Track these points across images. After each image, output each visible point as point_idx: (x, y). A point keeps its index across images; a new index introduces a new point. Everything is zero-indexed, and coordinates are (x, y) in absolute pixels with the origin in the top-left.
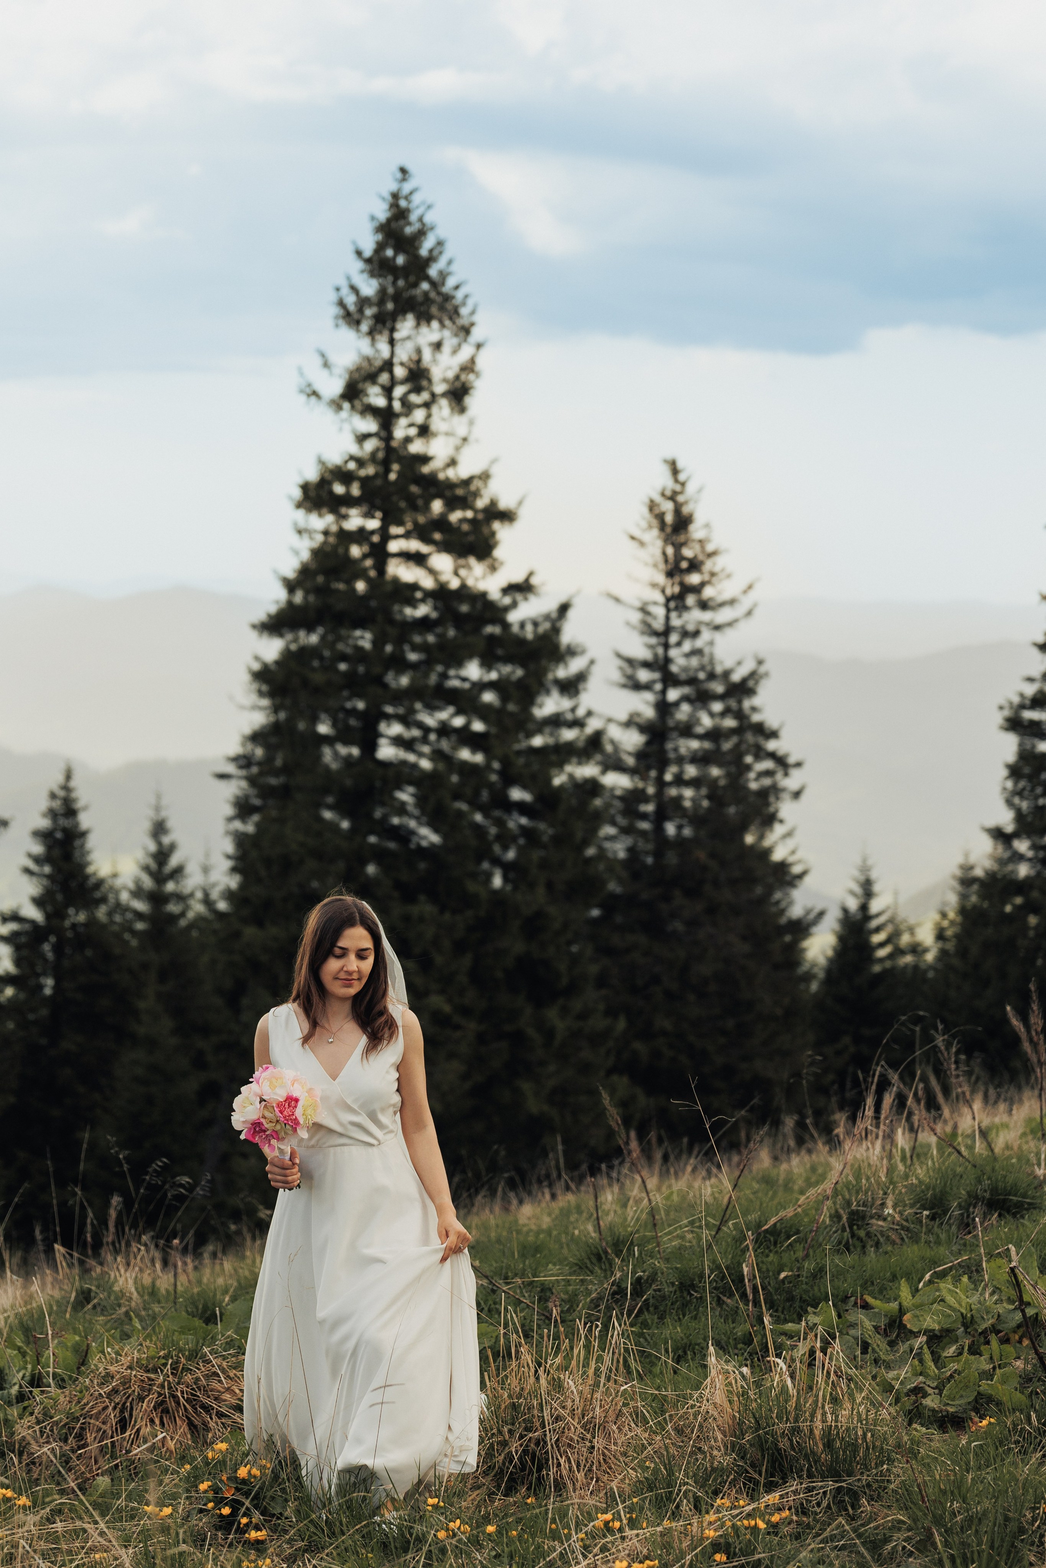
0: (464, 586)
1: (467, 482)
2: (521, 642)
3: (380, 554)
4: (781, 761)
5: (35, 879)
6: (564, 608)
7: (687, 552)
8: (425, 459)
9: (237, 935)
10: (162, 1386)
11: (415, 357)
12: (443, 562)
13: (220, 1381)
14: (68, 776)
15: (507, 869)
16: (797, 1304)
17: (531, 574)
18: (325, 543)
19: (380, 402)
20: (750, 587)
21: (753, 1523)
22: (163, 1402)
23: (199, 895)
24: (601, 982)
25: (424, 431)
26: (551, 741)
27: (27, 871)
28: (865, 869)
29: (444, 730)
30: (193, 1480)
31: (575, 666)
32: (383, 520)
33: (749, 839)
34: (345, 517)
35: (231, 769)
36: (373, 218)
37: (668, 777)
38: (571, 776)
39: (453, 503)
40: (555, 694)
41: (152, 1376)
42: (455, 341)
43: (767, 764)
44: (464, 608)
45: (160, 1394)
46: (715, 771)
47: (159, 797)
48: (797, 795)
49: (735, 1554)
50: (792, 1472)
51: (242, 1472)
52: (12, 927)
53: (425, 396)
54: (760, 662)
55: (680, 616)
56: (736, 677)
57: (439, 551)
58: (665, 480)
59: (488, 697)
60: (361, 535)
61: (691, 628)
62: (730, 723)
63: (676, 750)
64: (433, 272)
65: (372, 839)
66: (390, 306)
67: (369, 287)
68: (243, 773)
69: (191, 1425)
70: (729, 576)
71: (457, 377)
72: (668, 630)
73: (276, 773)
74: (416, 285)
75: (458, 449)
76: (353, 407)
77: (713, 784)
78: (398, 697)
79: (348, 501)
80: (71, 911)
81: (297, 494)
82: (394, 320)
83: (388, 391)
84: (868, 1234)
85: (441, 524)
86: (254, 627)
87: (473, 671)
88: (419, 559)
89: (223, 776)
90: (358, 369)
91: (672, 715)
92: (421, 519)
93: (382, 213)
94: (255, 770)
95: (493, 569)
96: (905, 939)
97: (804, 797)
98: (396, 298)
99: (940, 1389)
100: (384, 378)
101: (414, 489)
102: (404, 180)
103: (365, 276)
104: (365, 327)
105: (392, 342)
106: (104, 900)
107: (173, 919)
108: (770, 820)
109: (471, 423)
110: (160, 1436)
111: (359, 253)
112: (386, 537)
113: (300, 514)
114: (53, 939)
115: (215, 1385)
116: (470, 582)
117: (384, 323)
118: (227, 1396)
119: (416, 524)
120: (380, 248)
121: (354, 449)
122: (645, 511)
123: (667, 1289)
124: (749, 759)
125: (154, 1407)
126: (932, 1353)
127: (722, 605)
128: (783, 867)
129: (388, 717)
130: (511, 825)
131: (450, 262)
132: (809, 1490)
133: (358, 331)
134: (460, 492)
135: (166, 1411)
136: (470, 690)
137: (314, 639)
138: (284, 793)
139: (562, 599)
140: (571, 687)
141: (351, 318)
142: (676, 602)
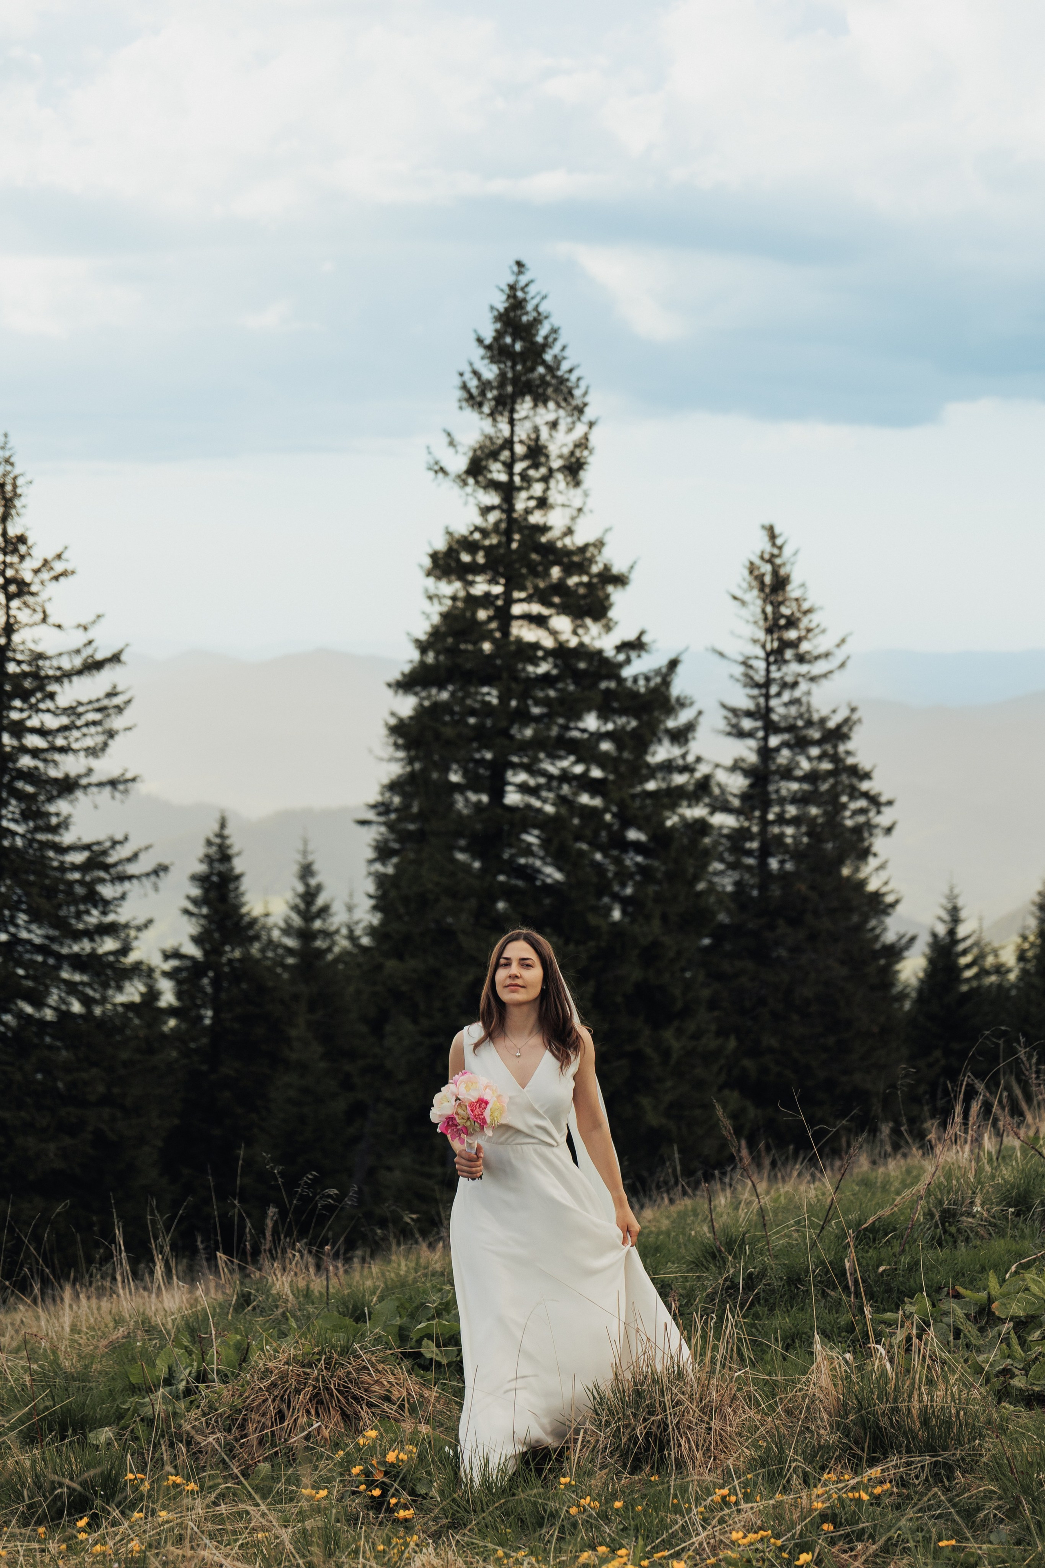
0: (581, 645)
1: (583, 549)
2: (635, 695)
3: (504, 617)
4: (874, 800)
5: (194, 920)
6: (673, 664)
7: (785, 611)
8: (544, 529)
9: (380, 967)
10: (317, 1380)
11: (533, 435)
12: (562, 623)
13: (370, 1374)
14: (223, 825)
15: (625, 902)
16: (895, 1295)
17: (642, 633)
18: (454, 607)
19: (503, 477)
20: (843, 641)
21: (857, 1495)
22: (318, 1394)
23: (344, 931)
24: (713, 1004)
25: (543, 503)
26: (664, 785)
27: (186, 912)
28: (952, 897)
29: (565, 777)
30: (347, 1463)
31: (684, 717)
32: (505, 585)
33: (846, 871)
34: (472, 583)
35: (371, 815)
36: (492, 308)
37: (771, 817)
38: (682, 817)
39: (569, 569)
40: (666, 742)
41: (308, 1370)
42: (570, 420)
43: (862, 803)
44: (582, 665)
45: (315, 1387)
46: (814, 811)
47: (306, 842)
48: (889, 830)
49: (841, 1524)
50: (892, 1448)
51: (391, 1457)
52: (174, 963)
53: (543, 471)
54: (853, 710)
55: (779, 669)
56: (831, 724)
57: (558, 614)
58: (763, 544)
59: (606, 746)
60: (487, 600)
61: (789, 679)
62: (826, 766)
63: (777, 791)
64: (548, 357)
65: (502, 878)
66: (510, 389)
67: (490, 372)
68: (382, 819)
69: (344, 1415)
70: (823, 631)
71: (572, 453)
72: (768, 683)
73: (413, 819)
74: (533, 369)
75: (573, 519)
76: (477, 482)
77: (812, 822)
78: (524, 747)
79: (474, 569)
80: (227, 948)
81: (427, 562)
82: (514, 402)
83: (509, 467)
84: (959, 1230)
85: (560, 588)
86: (389, 685)
87: (591, 722)
88: (540, 621)
89: (363, 823)
90: (481, 448)
91: (774, 759)
92: (542, 585)
93: (501, 303)
94: (393, 816)
95: (608, 628)
96: (990, 960)
97: (895, 832)
98: (515, 381)
99: (1026, 1370)
100: (505, 455)
101: (534, 556)
102: (520, 273)
103: (487, 361)
104: (486, 409)
105: (512, 422)
106: (257, 937)
107: (321, 953)
108: (865, 854)
109: (586, 494)
110: (316, 1425)
111: (480, 341)
112: (509, 601)
113: (431, 581)
114: (211, 974)
115: (365, 1378)
116: (586, 640)
117: (504, 405)
118: (376, 1388)
119: (536, 588)
120: (499, 335)
121: (479, 521)
122: (746, 573)
123: (776, 1284)
124: (844, 799)
125: (310, 1399)
126: (1019, 1337)
127: (817, 658)
128: (877, 896)
129: (514, 766)
130: (628, 862)
131: (564, 348)
132: (908, 1464)
133: (481, 413)
134: (576, 559)
135: (321, 1402)
136: (588, 739)
137: (445, 696)
138: (420, 837)
139: (672, 656)
140: (681, 736)
141: (474, 400)
142: (775, 656)
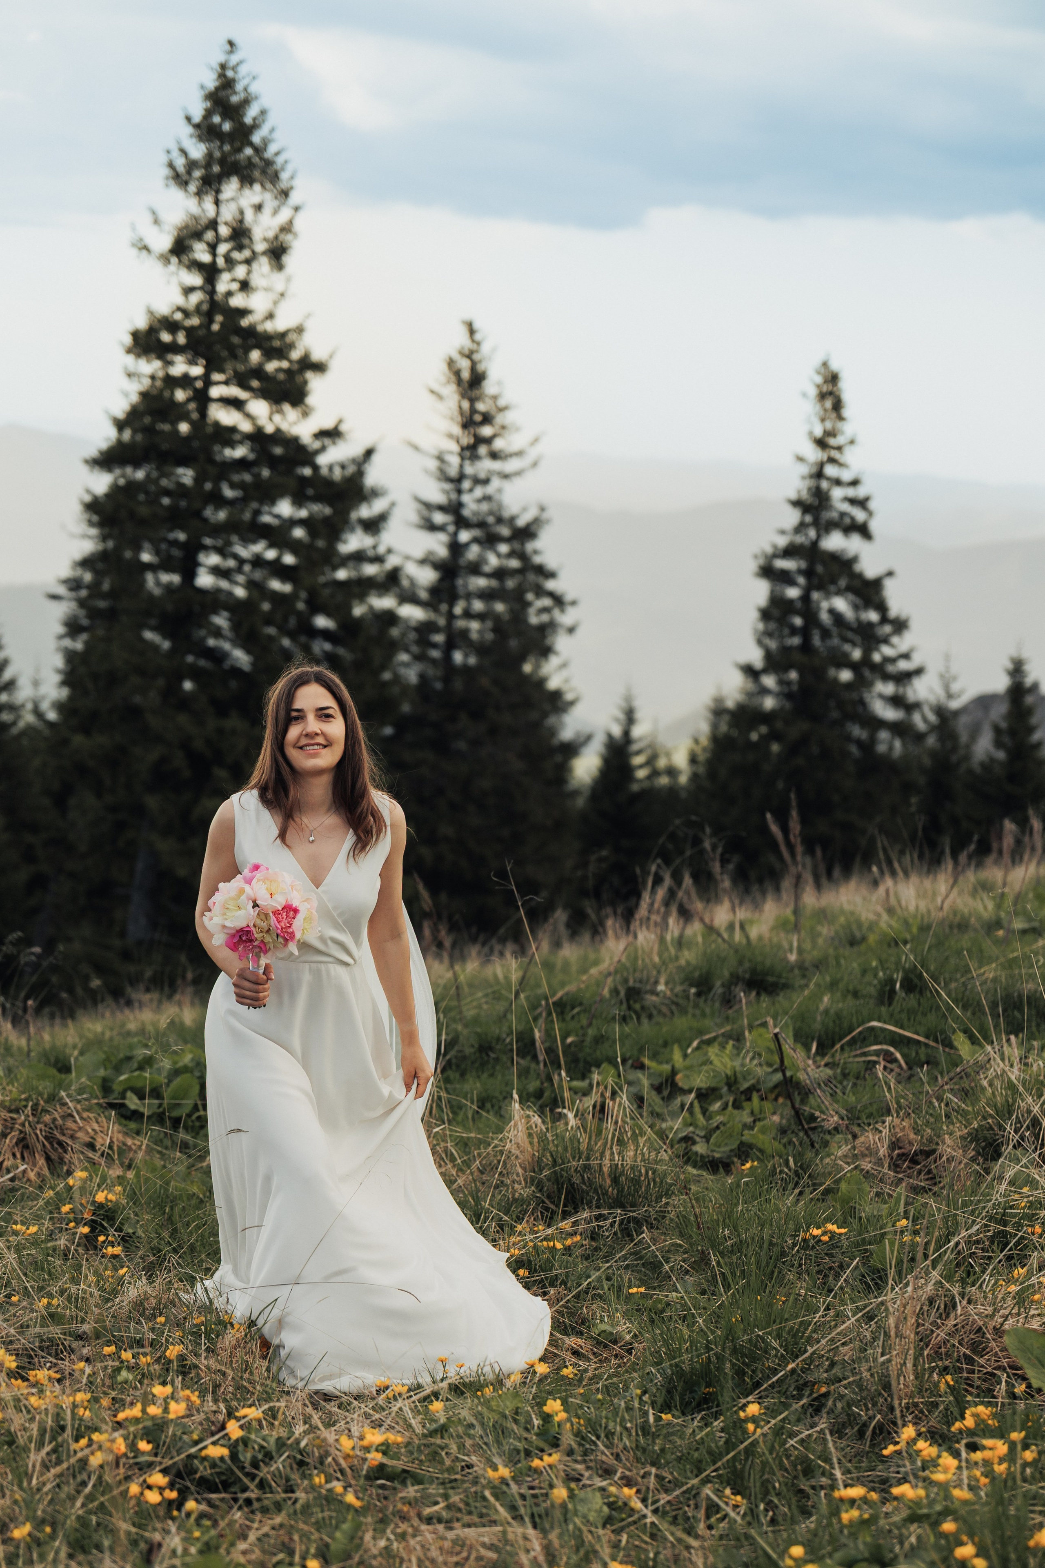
0: (278, 431)
1: (283, 335)
2: (328, 483)
3: (202, 398)
4: (557, 599)
6: (369, 453)
7: (481, 407)
8: (243, 312)
9: (65, 742)
10: (23, 1125)
11: (238, 217)
12: (259, 408)
13: (75, 1122)
16: (581, 1065)
17: (340, 421)
18: (153, 386)
19: (206, 258)
20: (536, 440)
21: (551, 1244)
22: (24, 1139)
23: (30, 706)
25: (245, 286)
26: (353, 574)
28: (628, 699)
29: (258, 561)
30: (59, 1200)
31: (377, 506)
32: (205, 367)
33: (527, 668)
34: (170, 363)
35: (62, 590)
36: (202, 87)
37: (457, 611)
38: (371, 608)
39: (270, 353)
40: (358, 532)
41: (15, 1116)
42: (276, 203)
43: (547, 602)
44: (278, 451)
45: (21, 1132)
46: (500, 607)
48: (571, 630)
49: (535, 1271)
50: (582, 1203)
51: (100, 1197)
53: (247, 253)
54: (542, 510)
55: (472, 464)
56: (521, 522)
57: (257, 397)
58: (462, 340)
59: (299, 533)
60: (185, 381)
61: (482, 475)
62: (514, 563)
63: (464, 586)
64: (256, 138)
65: (190, 659)
66: (216, 169)
67: (197, 151)
68: (72, 595)
69: (48, 1159)
70: (517, 429)
71: (276, 237)
72: (460, 477)
73: (104, 596)
74: (239, 150)
75: (276, 303)
76: (180, 261)
77: (497, 618)
78: (217, 530)
79: (174, 348)
81: (128, 340)
82: (220, 183)
83: (213, 248)
84: (643, 1008)
85: (258, 372)
86: (86, 461)
87: (285, 508)
88: (237, 404)
89: (54, 597)
90: (186, 227)
91: (462, 554)
92: (241, 368)
93: (211, 82)
94: (83, 592)
95: (305, 414)
96: (662, 763)
97: (578, 632)
98: (222, 162)
99: (707, 1138)
100: (209, 235)
101: (236, 340)
102: (231, 52)
103: (194, 140)
104: (193, 188)
105: (217, 202)
107: (6, 727)
108: (545, 651)
109: (288, 280)
110: (22, 1168)
111: (188, 119)
112: (208, 383)
113: (130, 360)
115: (70, 1124)
116: (284, 427)
117: (210, 185)
118: (80, 1135)
119: (235, 372)
120: (208, 114)
121: (180, 300)
122: (444, 367)
123: (468, 1051)
124: (529, 597)
125: (17, 1144)
126: (701, 1107)
127: (511, 455)
128: (557, 695)
129: (206, 548)
130: (315, 649)
131: (272, 130)
132: (598, 1218)
133: (186, 190)
134: (276, 343)
135: (26, 1147)
136: (280, 527)
137: (140, 475)
138: (111, 615)
139: (367, 445)
140: (373, 526)
141: (180, 179)
142: (470, 452)
